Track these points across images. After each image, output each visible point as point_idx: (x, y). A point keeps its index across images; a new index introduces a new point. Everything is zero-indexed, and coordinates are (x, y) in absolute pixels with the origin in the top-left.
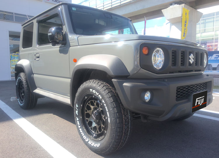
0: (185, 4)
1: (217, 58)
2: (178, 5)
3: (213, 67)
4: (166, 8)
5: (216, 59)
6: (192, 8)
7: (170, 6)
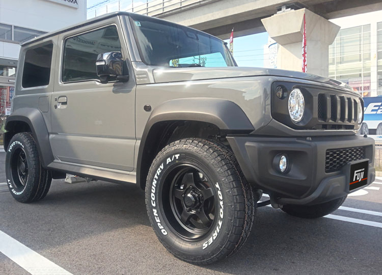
0: (307, 8)
1: (377, 110)
2: (293, 10)
3: (369, 128)
4: (270, 16)
5: (375, 113)
6: (319, 16)
7: (278, 12)
